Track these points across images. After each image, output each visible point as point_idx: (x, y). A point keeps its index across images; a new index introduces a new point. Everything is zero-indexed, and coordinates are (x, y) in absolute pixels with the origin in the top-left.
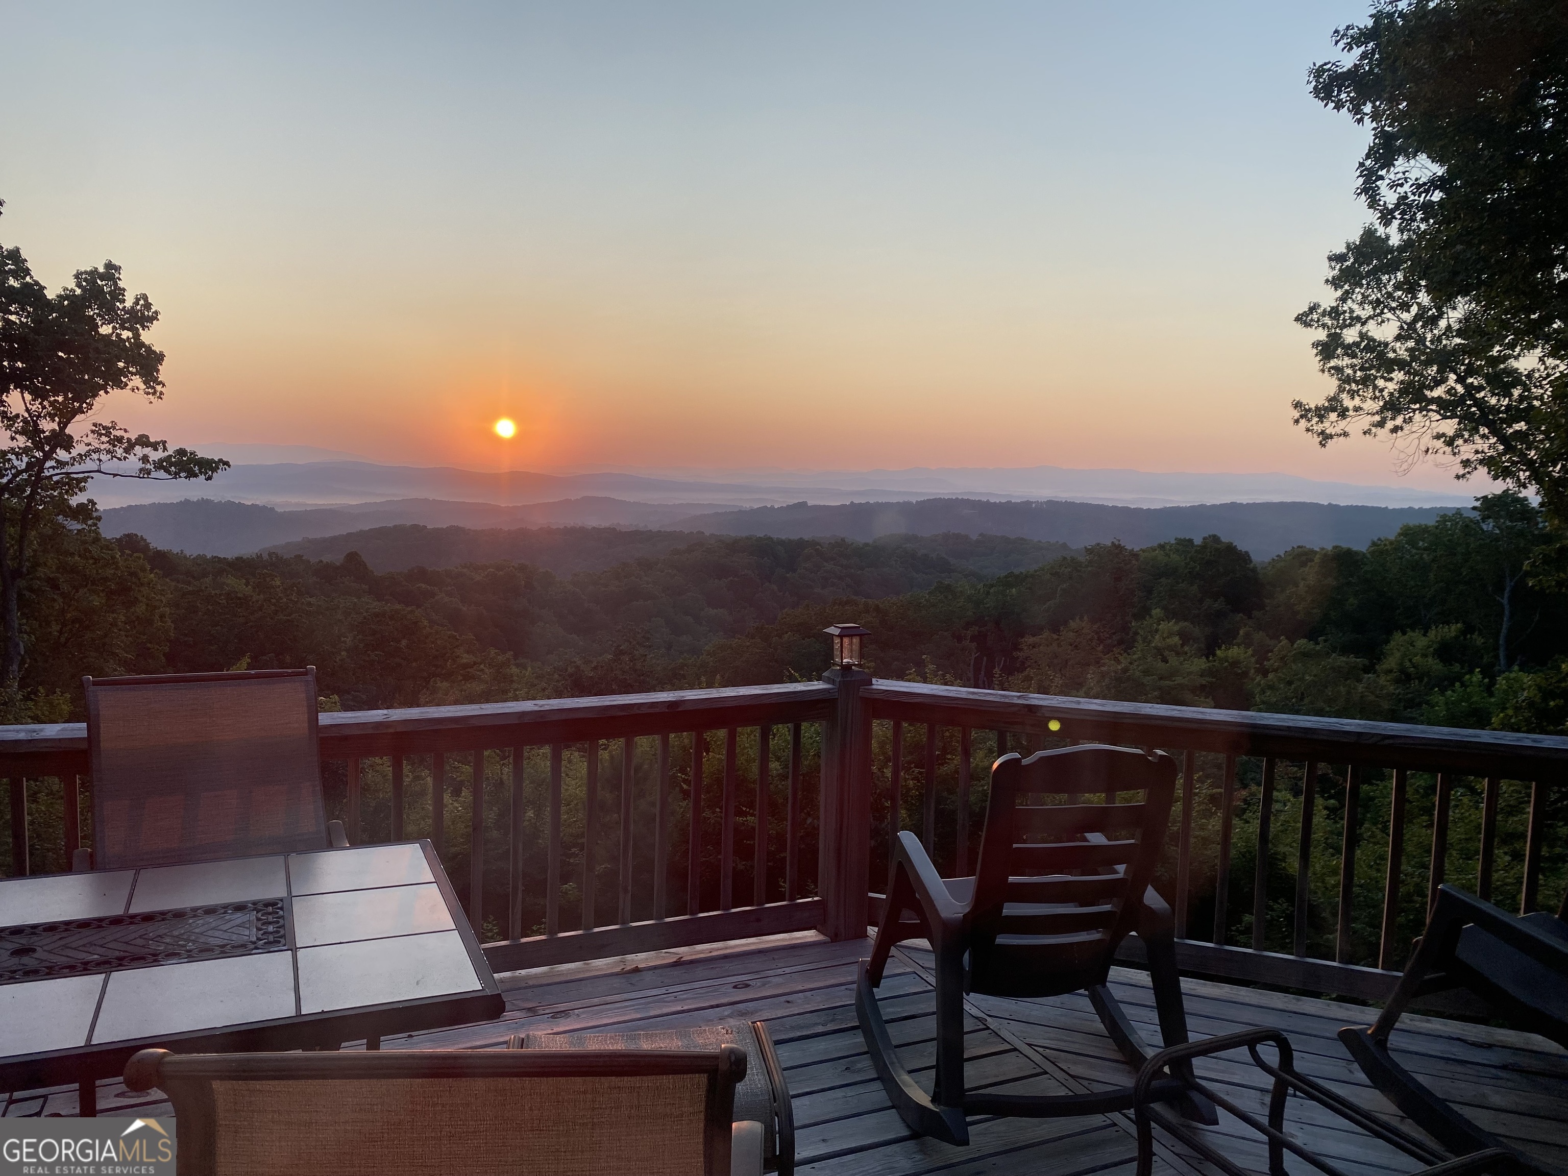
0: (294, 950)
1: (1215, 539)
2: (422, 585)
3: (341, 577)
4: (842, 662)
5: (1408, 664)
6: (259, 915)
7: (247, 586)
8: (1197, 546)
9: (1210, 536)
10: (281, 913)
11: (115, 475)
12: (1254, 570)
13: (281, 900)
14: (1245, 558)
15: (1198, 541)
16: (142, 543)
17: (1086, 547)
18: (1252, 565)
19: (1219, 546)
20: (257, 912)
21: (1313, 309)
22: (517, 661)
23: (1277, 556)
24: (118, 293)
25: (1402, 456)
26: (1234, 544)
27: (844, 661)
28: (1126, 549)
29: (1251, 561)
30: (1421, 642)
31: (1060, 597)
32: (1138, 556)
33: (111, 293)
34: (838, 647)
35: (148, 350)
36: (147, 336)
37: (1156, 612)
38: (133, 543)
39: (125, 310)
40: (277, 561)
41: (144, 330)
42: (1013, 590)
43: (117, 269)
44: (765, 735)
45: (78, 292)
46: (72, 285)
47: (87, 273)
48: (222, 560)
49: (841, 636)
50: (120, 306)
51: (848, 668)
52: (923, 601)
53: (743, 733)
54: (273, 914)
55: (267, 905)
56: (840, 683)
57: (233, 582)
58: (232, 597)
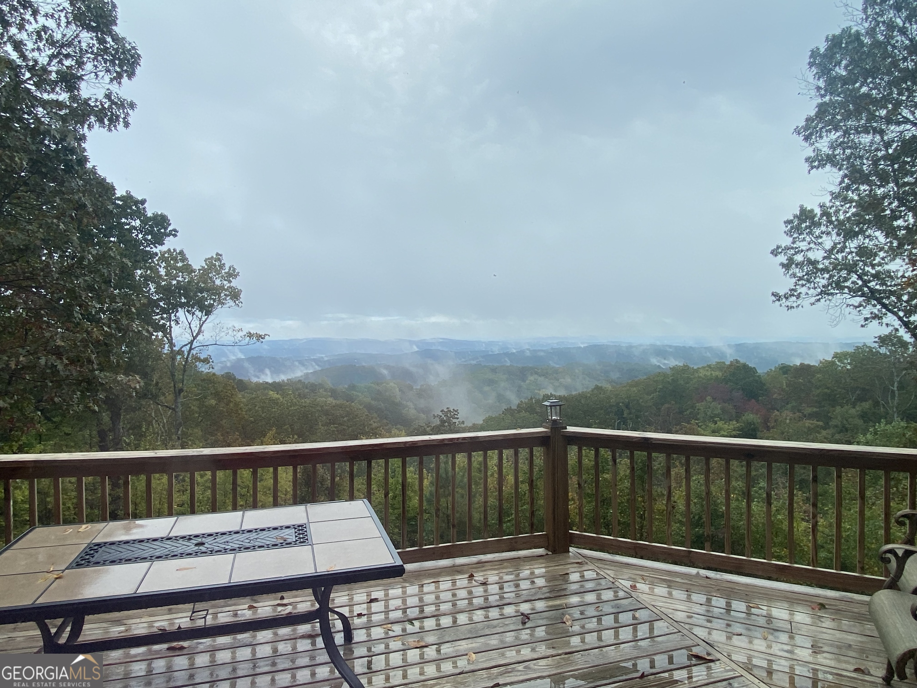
0: (312, 545)
1: (737, 361)
2: (354, 392)
3: (318, 389)
4: (552, 418)
5: (845, 422)
6: (296, 530)
7: (277, 395)
8: (728, 365)
9: (734, 360)
10: (305, 529)
11: (223, 345)
12: (759, 376)
13: (306, 524)
14: (753, 370)
15: (728, 363)
16: (233, 376)
17: (670, 367)
19: (738, 365)
21: (778, 247)
23: (770, 370)
24: (222, 266)
25: (833, 317)
26: (747, 364)
28: (690, 367)
29: (757, 373)
30: (853, 411)
31: (659, 392)
32: (697, 370)
33: (219, 266)
34: (549, 411)
35: (235, 289)
36: (235, 283)
37: (709, 398)
38: (229, 376)
39: (225, 273)
40: (290, 383)
41: (233, 280)
42: (635, 389)
43: (221, 255)
44: (516, 454)
45: (206, 267)
46: (204, 265)
47: (209, 259)
48: (267, 383)
49: (551, 406)
50: (223, 271)
51: (555, 421)
52: (589, 395)
53: (505, 452)
54: (302, 530)
55: (299, 526)
56: (552, 429)
57: (271, 393)
58: (271, 400)
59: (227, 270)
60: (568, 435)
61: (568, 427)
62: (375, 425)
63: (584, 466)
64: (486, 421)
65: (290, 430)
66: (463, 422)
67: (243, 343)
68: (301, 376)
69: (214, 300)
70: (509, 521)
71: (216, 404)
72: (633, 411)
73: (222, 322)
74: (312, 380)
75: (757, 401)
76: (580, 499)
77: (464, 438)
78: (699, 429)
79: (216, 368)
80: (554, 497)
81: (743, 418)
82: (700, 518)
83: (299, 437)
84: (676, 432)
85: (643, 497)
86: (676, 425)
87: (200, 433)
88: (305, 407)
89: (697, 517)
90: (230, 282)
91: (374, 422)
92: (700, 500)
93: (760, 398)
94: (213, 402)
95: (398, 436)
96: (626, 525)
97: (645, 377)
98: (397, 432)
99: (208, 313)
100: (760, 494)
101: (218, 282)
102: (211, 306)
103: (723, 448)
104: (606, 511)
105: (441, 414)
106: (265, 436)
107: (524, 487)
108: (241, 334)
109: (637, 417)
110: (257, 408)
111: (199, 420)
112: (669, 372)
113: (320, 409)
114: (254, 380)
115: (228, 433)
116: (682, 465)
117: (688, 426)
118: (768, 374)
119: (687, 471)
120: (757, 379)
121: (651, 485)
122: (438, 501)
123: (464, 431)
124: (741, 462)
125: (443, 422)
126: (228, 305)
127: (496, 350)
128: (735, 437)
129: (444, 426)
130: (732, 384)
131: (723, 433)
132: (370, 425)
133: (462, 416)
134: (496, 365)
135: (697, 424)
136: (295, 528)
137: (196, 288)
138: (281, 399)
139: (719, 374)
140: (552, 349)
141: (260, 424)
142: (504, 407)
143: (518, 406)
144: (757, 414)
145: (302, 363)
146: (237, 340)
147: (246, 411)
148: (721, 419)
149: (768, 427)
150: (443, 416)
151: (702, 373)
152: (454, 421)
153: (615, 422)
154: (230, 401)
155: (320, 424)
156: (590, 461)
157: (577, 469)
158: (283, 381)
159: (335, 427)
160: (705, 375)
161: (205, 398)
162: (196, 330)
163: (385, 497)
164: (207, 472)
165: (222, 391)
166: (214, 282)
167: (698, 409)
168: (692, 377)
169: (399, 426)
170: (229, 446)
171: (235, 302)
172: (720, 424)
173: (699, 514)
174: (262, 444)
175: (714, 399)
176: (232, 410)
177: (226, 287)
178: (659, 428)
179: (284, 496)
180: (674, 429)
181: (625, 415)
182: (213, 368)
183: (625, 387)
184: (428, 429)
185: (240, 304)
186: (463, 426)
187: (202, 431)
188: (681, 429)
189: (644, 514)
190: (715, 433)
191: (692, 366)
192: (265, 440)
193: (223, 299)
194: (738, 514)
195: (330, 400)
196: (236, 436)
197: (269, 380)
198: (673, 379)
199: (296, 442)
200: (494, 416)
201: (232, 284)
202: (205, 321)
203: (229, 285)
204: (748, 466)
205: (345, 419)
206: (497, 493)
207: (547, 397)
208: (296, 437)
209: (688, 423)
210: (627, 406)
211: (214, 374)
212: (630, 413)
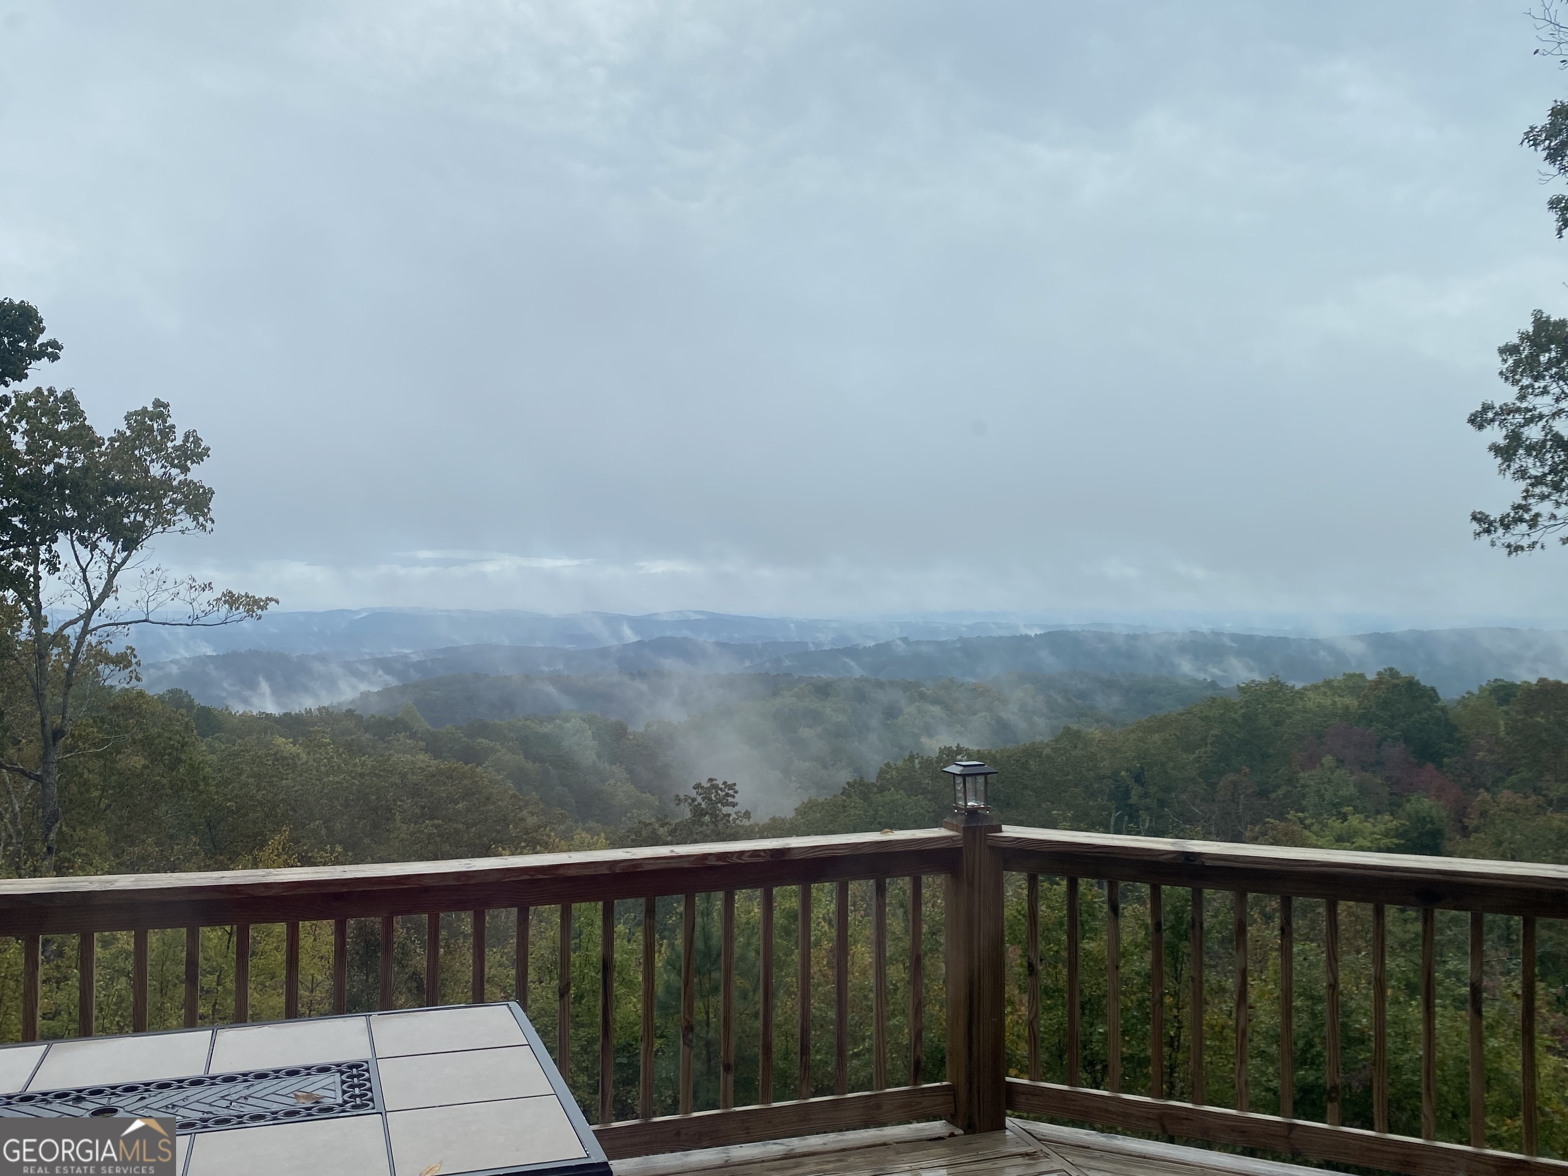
0: (382, 1114)
1: (1393, 673)
2: (483, 740)
3: (395, 733)
4: (966, 805)
6: (344, 1077)
7: (294, 745)
8: (1371, 681)
9: (1386, 670)
10: (367, 1075)
11: (164, 624)
12: (1443, 709)
13: (367, 1062)
14: (1431, 695)
15: (1371, 676)
16: (186, 700)
17: (1238, 686)
18: (1439, 704)
19: (1396, 681)
20: (341, 1075)
21: (1486, 408)
22: (586, 825)
23: (1467, 693)
24: (167, 432)
26: (1416, 679)
27: (969, 804)
28: (1287, 686)
29: (1439, 699)
31: (1212, 744)
32: (1301, 694)
33: (161, 431)
34: (959, 787)
35: (197, 488)
36: (197, 473)
37: (1328, 760)
38: (177, 699)
39: (174, 447)
40: (327, 716)
41: (193, 467)
42: (1156, 737)
43: (166, 406)
44: (881, 890)
45: (128, 433)
46: (123, 427)
47: (136, 413)
48: (269, 716)
49: (964, 776)
50: (170, 444)
51: (973, 812)
52: (1047, 751)
53: (854, 887)
54: (359, 1076)
55: (351, 1067)
56: (965, 829)
57: (280, 740)
58: (279, 758)
59: (178, 442)
60: (1005, 845)
61: (1004, 827)
62: (532, 821)
63: (1040, 920)
64: (805, 810)
65: (323, 832)
66: (747, 815)
67: (212, 618)
68: (352, 702)
69: (146, 514)
70: (857, 1055)
71: (145, 767)
72: (1153, 790)
73: (163, 567)
74: (376, 709)
75: (1440, 766)
76: (1033, 1000)
77: (755, 853)
78: (1307, 833)
79: (144, 679)
80: (971, 996)
81: (1408, 806)
82: (1310, 1045)
83: (346, 849)
84: (1254, 840)
85: (1176, 995)
86: (1254, 822)
87: (104, 838)
88: (362, 775)
89: (1301, 1043)
90: (185, 470)
91: (532, 814)
92: (1309, 1003)
93: (1446, 760)
94: (138, 762)
95: (590, 847)
96: (1136, 1063)
97: (1180, 709)
98: (587, 837)
99: (130, 545)
100: (1447, 989)
101: (156, 470)
102: (139, 527)
103: (1363, 876)
104: (1089, 1030)
105: (693, 793)
106: (262, 846)
107: (897, 973)
108: (208, 596)
109: (1162, 803)
110: (244, 777)
111: (102, 806)
112: (1236, 698)
113: (398, 781)
114: (238, 709)
115: (171, 837)
116: (1268, 918)
117: (1282, 825)
118: (1462, 701)
119: (1286, 931)
120: (1439, 712)
121: (1200, 966)
122: (690, 1008)
123: (749, 835)
124: (1403, 911)
125: (698, 812)
126: (178, 526)
127: (826, 639)
128: (1389, 850)
129: (702, 824)
130: (1380, 726)
131: (1360, 841)
132: (522, 819)
133: (744, 798)
134: (825, 676)
135: (1301, 821)
136: (342, 1073)
137: (105, 484)
138: (304, 756)
139: (1351, 702)
140: (961, 639)
141: (251, 816)
142: (844, 777)
143: (881, 774)
144: (1439, 798)
145: (352, 670)
146: (197, 612)
147: (217, 786)
148: (1356, 810)
149: (1465, 828)
150: (699, 799)
151: (1313, 700)
152: (726, 810)
153: (1110, 815)
154: (179, 761)
155: (398, 817)
156: (1052, 909)
157: (1023, 929)
158: (309, 712)
159: (437, 827)
160: (1319, 706)
161: (119, 753)
162: (98, 586)
163: (562, 996)
164: (119, 934)
165: (159, 736)
166: (147, 471)
167: (1303, 786)
168: (1289, 709)
169: (592, 824)
170: (174, 868)
171: (196, 519)
172: (1354, 821)
173: (1305, 1036)
174: (255, 866)
175: (1341, 762)
176: (183, 781)
177: (175, 483)
178: (1213, 829)
179: (307, 994)
180: (1248, 834)
181: (1134, 799)
182: (138, 679)
183: (1132, 731)
184: (662, 831)
185: (209, 525)
186: (746, 823)
187: (108, 834)
188: (1264, 834)
189: (1178, 1036)
190: (1342, 841)
191: (1290, 683)
192: (263, 855)
193: (168, 512)
194: (1397, 1034)
195: (422, 758)
196: (191, 846)
197: (272, 708)
198: (1244, 716)
199: (337, 862)
200: (821, 800)
201: (190, 476)
202: (124, 562)
203: (182, 477)
204: (1428, 920)
205: (460, 805)
206: (831, 987)
207: (950, 755)
208: (339, 849)
209: (1282, 817)
210: (1138, 778)
211: (141, 694)
212: (1146, 795)
